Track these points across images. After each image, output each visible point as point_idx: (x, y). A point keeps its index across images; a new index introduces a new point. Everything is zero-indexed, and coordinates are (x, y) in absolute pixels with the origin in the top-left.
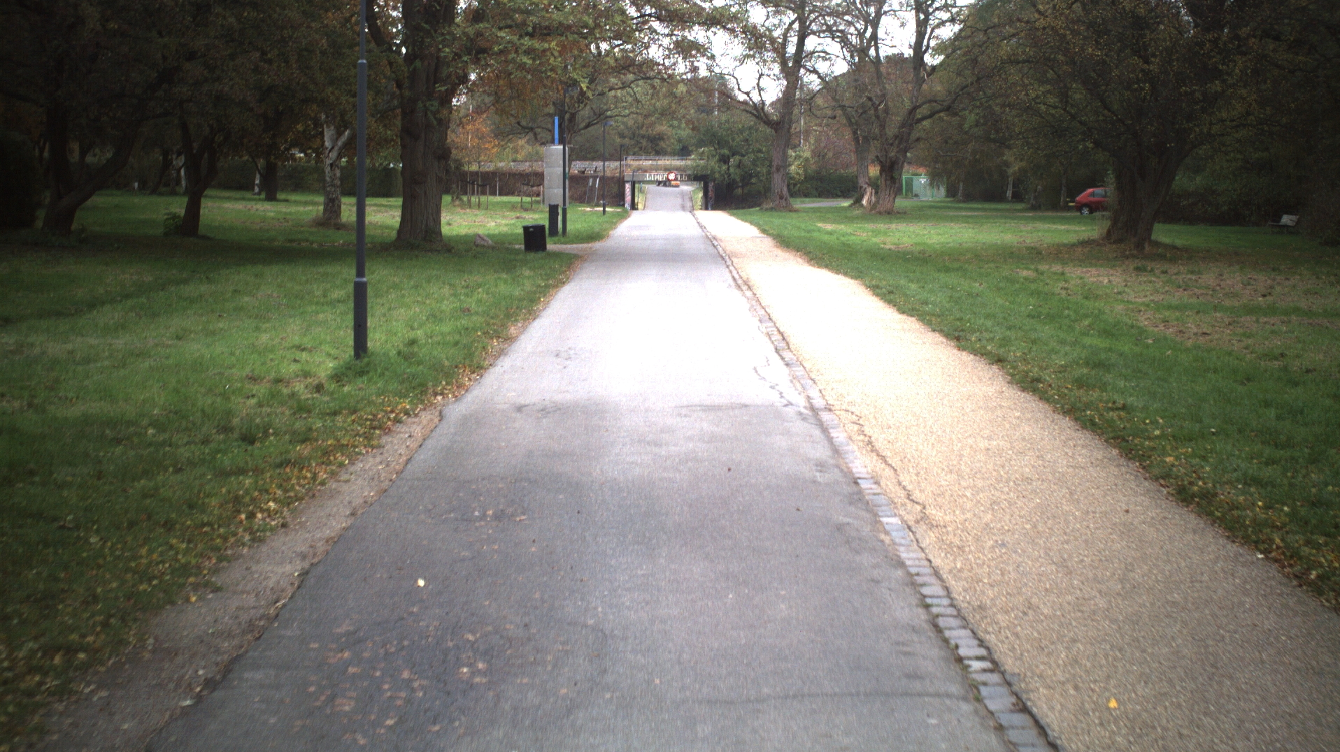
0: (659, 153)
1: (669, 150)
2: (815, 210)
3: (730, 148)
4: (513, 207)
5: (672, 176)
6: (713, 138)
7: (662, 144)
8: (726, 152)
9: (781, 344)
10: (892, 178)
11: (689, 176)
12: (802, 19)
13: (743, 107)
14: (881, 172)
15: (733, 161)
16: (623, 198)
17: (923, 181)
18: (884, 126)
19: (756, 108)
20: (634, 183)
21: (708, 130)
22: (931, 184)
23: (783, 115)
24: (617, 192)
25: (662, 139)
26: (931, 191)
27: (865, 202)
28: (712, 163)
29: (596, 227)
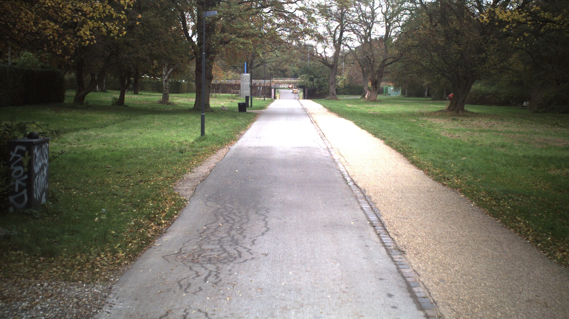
0: (285, 76)
1: (289, 75)
2: (346, 100)
3: (314, 75)
4: (229, 98)
5: (290, 86)
6: (307, 71)
7: (287, 73)
8: (312, 76)
9: (323, 136)
10: (376, 87)
11: (297, 86)
12: (341, 25)
13: (318, 59)
14: (372, 85)
15: (315, 80)
16: (271, 95)
17: (392, 88)
18: (372, 67)
19: (323, 60)
20: (275, 89)
21: (305, 68)
22: (394, 90)
23: (334, 63)
24: (268, 93)
25: (286, 70)
26: (395, 93)
27: (366, 97)
28: (307, 81)
29: (262, 105)
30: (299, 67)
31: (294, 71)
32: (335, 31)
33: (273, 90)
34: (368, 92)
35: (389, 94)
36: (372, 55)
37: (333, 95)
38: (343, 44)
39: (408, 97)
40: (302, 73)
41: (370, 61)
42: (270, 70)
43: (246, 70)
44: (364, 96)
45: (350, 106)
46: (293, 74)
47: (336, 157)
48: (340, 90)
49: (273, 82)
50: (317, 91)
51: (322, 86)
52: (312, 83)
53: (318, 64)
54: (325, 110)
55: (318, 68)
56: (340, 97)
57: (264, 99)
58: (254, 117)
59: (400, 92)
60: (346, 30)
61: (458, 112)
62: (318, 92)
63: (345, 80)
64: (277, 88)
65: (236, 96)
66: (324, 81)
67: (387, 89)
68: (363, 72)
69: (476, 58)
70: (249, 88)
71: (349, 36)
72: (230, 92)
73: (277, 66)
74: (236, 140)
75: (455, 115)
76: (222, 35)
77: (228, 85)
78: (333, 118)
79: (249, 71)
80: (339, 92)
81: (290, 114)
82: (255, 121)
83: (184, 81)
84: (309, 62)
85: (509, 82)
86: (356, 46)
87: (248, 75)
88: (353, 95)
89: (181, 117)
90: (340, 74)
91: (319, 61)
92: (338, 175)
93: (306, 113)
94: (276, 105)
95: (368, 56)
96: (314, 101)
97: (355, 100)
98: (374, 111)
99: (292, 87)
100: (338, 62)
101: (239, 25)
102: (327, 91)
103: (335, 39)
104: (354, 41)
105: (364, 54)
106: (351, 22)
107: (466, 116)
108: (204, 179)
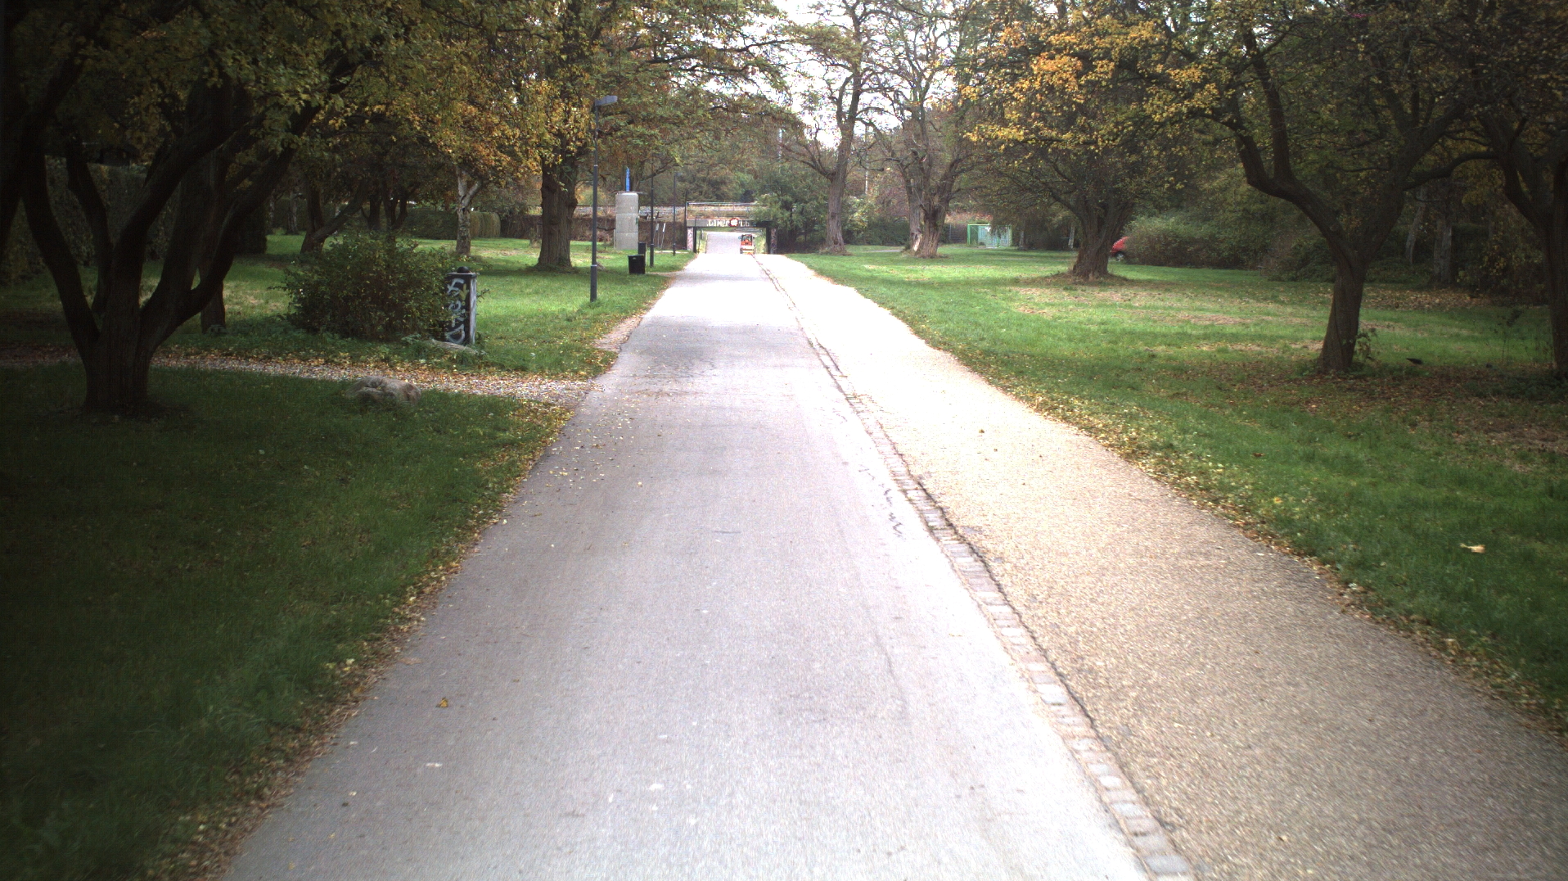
0: (721, 198)
1: (731, 194)
3: (793, 195)
5: (734, 223)
6: (776, 185)
7: (724, 189)
8: (788, 198)
10: (935, 225)
11: (751, 223)
14: (926, 219)
15: (795, 207)
16: (685, 244)
17: (988, 229)
18: (927, 178)
19: (813, 159)
20: (695, 229)
21: (771, 177)
22: (992, 231)
23: (838, 166)
24: (679, 238)
25: (723, 182)
26: (996, 240)
27: (915, 248)
28: (774, 210)
29: (672, 264)
30: (756, 177)
31: (742, 185)
32: (842, 90)
33: (690, 232)
34: (920, 236)
35: (982, 244)
36: (926, 151)
37: (836, 243)
38: (861, 119)
39: (1025, 250)
40: (763, 191)
41: (920, 163)
42: (683, 180)
43: (628, 184)
44: (909, 247)
46: (741, 191)
47: (805, 326)
48: (858, 232)
49: (691, 212)
50: (801, 234)
51: (814, 223)
52: (787, 214)
53: (802, 169)
55: (804, 178)
56: (850, 249)
57: (674, 253)
58: (663, 281)
59: (1006, 239)
60: (867, 90)
62: (802, 238)
63: (871, 206)
64: (700, 228)
65: (607, 246)
66: (817, 209)
67: (974, 232)
68: (909, 189)
70: (636, 227)
72: (585, 238)
73: (699, 172)
74: (647, 309)
77: (585, 219)
78: (824, 283)
80: (851, 237)
84: (781, 167)
85: (1239, 215)
87: (634, 194)
88: (884, 244)
90: (859, 192)
91: (804, 161)
93: (767, 276)
95: (915, 153)
96: (791, 257)
97: (890, 254)
98: (918, 275)
99: (738, 225)
100: (850, 164)
101: (633, 100)
102: (824, 236)
103: (840, 108)
104: (885, 116)
105: (907, 147)
106: (880, 70)
107: (1100, 284)
108: (624, 342)
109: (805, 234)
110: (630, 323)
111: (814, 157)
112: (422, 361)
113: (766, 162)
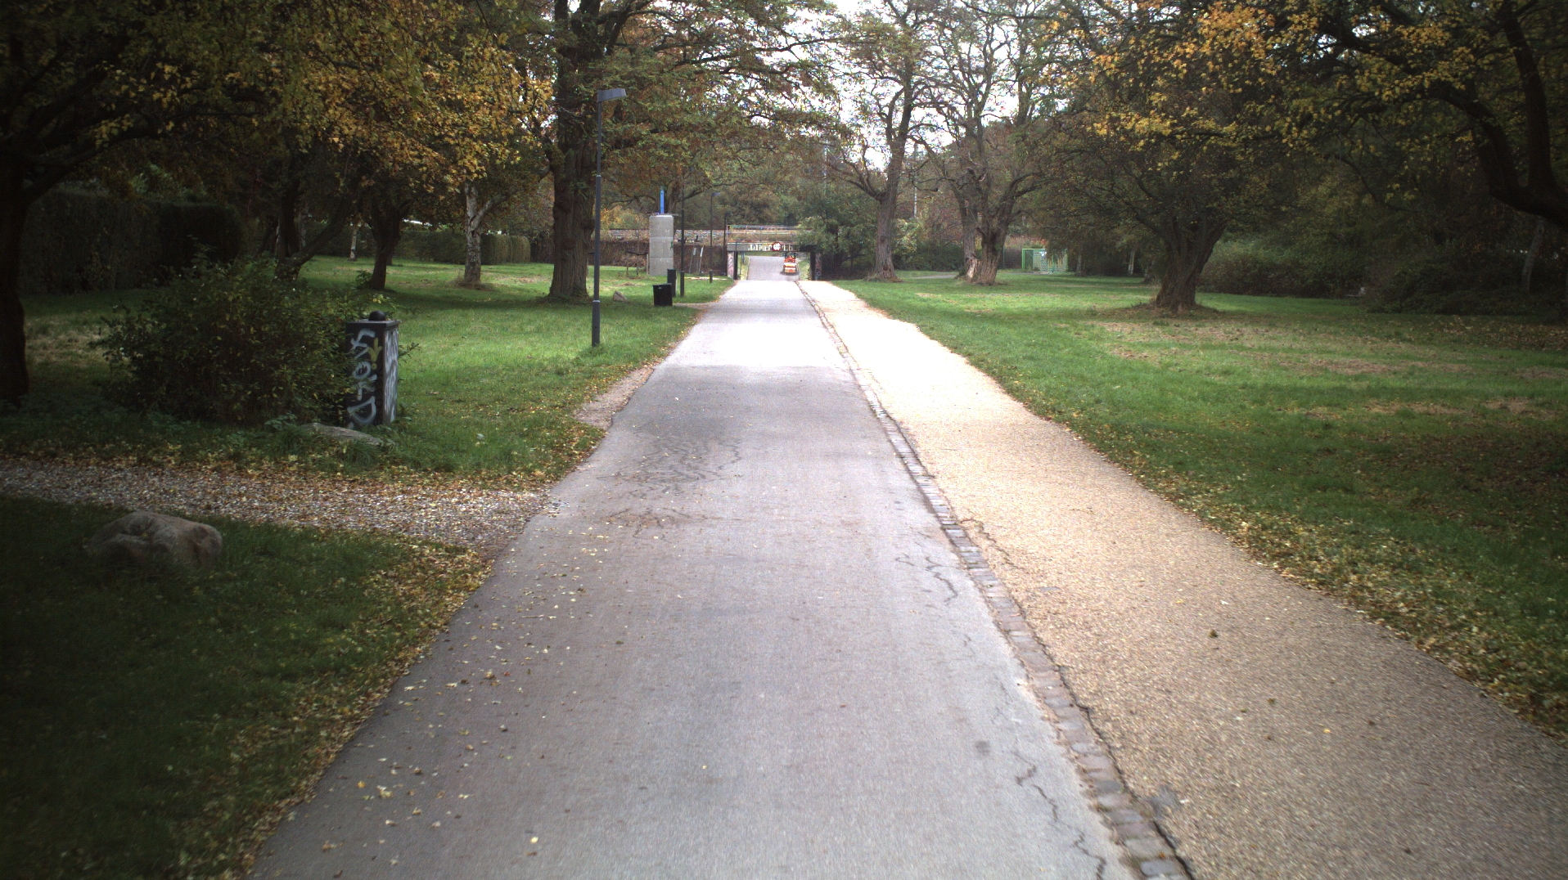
0: (764, 221)
1: (774, 218)
2: (919, 282)
3: (839, 218)
4: (619, 275)
5: (777, 247)
6: (819, 207)
7: (767, 212)
8: (834, 221)
9: (844, 351)
10: (994, 251)
11: (795, 247)
12: (908, 90)
13: (848, 178)
14: (983, 243)
15: (841, 231)
16: (726, 271)
17: (1043, 254)
18: (985, 199)
19: (861, 179)
20: (736, 254)
21: (815, 199)
22: (1048, 257)
23: (889, 186)
24: (719, 264)
25: (765, 205)
26: (1051, 265)
27: (970, 274)
28: (819, 233)
29: (707, 292)
30: (799, 198)
31: (786, 208)
32: (892, 106)
33: (730, 257)
34: (975, 261)
35: (1037, 269)
36: (984, 169)
37: (885, 269)
38: (912, 137)
39: (1082, 276)
40: (807, 213)
41: (978, 182)
42: (723, 202)
43: (662, 205)
44: (963, 273)
45: (926, 296)
46: (784, 215)
47: (862, 382)
48: (907, 257)
49: (731, 235)
50: (847, 259)
51: (861, 247)
52: (832, 238)
53: (849, 190)
54: (861, 303)
55: (850, 199)
56: (901, 275)
57: (711, 280)
58: (691, 317)
59: (1063, 264)
60: (919, 105)
61: (1174, 308)
62: (848, 263)
63: (920, 231)
64: (742, 253)
65: (637, 272)
66: (864, 234)
67: (1029, 257)
68: (963, 211)
69: (1215, 182)
70: (671, 252)
71: (927, 121)
72: (619, 263)
73: (740, 193)
74: (664, 356)
75: (1168, 316)
76: (620, 128)
77: (613, 243)
78: (877, 318)
79: (671, 207)
80: (901, 262)
81: (773, 311)
82: (696, 323)
83: (500, 232)
84: (826, 187)
85: (1325, 239)
86: (944, 145)
87: (669, 216)
88: (934, 268)
89: (527, 316)
90: (908, 215)
91: (851, 182)
92: (862, 406)
93: (813, 308)
94: (740, 292)
95: (971, 172)
96: (837, 285)
97: (942, 281)
98: (981, 306)
99: (781, 249)
100: (901, 184)
101: (657, 105)
102: (871, 260)
103: (890, 125)
104: (939, 133)
105: (962, 165)
106: (933, 84)
107: (1192, 317)
108: (621, 408)
109: (852, 258)
110: (638, 376)
111: (863, 179)
112: (293, 458)
113: (810, 182)
